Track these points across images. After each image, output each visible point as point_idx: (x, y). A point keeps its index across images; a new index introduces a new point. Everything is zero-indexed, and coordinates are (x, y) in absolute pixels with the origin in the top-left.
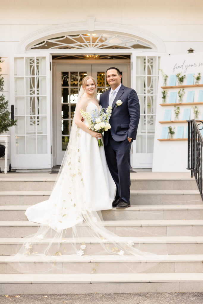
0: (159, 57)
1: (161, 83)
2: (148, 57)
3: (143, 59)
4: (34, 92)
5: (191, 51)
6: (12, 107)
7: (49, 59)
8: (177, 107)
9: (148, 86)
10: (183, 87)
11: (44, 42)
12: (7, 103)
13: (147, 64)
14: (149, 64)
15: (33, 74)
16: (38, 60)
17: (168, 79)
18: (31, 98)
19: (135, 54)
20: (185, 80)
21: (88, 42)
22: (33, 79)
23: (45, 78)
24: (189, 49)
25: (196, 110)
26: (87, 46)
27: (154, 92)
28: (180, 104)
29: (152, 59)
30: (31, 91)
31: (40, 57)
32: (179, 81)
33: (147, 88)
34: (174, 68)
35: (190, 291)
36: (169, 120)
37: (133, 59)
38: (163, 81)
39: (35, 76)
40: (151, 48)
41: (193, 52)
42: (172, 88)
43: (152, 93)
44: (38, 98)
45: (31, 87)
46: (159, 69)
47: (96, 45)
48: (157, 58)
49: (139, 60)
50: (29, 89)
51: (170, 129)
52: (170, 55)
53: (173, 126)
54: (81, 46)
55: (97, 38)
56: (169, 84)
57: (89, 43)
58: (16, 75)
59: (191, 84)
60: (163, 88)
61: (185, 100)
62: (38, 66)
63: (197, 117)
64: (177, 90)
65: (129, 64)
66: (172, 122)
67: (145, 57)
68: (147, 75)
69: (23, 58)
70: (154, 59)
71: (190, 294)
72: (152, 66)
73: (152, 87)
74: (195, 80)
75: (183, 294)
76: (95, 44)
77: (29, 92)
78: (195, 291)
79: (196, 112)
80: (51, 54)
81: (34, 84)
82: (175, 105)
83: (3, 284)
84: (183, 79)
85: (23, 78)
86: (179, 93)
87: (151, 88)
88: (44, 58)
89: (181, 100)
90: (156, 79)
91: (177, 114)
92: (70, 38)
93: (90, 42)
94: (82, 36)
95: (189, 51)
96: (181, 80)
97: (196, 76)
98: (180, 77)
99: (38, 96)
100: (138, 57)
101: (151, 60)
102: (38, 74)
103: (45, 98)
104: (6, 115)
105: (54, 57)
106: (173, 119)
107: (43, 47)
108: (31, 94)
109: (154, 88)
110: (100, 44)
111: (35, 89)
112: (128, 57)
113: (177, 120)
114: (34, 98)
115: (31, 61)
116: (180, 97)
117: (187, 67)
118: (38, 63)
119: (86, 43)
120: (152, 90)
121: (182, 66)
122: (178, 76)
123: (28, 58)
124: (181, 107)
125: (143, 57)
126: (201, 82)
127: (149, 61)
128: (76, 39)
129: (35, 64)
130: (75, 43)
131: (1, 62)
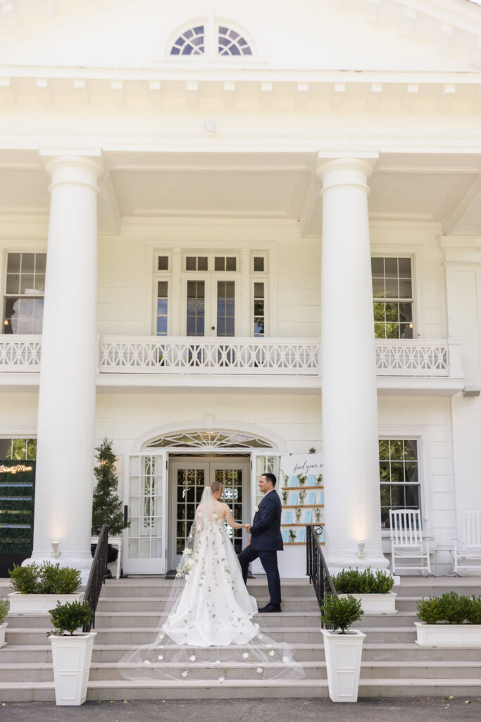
0: (280, 457)
1: (282, 484)
2: (268, 456)
3: (263, 459)
4: (149, 492)
5: (312, 451)
6: (126, 507)
7: (165, 458)
8: (298, 509)
10: (305, 489)
11: (160, 440)
12: (121, 503)
13: (267, 464)
14: (270, 464)
15: (149, 473)
16: (154, 458)
17: (289, 480)
18: (146, 498)
19: (255, 452)
20: (306, 481)
21: (206, 441)
22: (149, 478)
23: (161, 477)
24: (310, 448)
25: (317, 512)
26: (204, 443)
28: (302, 506)
29: (273, 459)
30: (146, 490)
31: (156, 456)
32: (300, 482)
34: (295, 469)
35: (305, 696)
36: (290, 523)
37: (253, 458)
38: (284, 482)
39: (151, 475)
40: (271, 447)
41: (314, 453)
42: (293, 489)
44: (153, 498)
45: (146, 487)
46: (279, 469)
47: (215, 443)
48: (278, 457)
50: (144, 489)
51: (291, 532)
52: (291, 454)
53: (294, 529)
54: (198, 444)
55: (215, 437)
56: (289, 485)
57: (208, 442)
58: (130, 474)
59: (313, 485)
60: (283, 489)
61: (306, 502)
62: (153, 465)
63: (318, 520)
64: (298, 492)
65: (250, 464)
66: (293, 525)
67: (265, 456)
69: (138, 456)
70: (275, 458)
71: (304, 699)
72: (272, 465)
74: (317, 481)
75: (298, 699)
76: (213, 442)
77: (144, 492)
78: (309, 696)
79: (318, 515)
80: (167, 452)
81: (150, 483)
82: (296, 507)
84: (304, 480)
85: (138, 477)
86: (300, 494)
88: (161, 456)
89: (302, 502)
91: (298, 516)
92: (188, 436)
93: (208, 440)
94: (200, 435)
95: (311, 451)
96: (302, 481)
97: (317, 478)
98: (301, 477)
99: (153, 496)
100: (257, 456)
101: (271, 459)
102: (153, 473)
103: (161, 498)
104: (119, 516)
105: (171, 455)
106: (294, 522)
107: (160, 446)
108: (146, 494)
110: (219, 442)
111: (151, 489)
112: (248, 455)
113: (298, 523)
114: (149, 498)
115: (147, 460)
116: (301, 498)
117: (308, 467)
118: (154, 462)
119: (204, 441)
121: (303, 467)
122: (299, 476)
123: (144, 456)
124: (302, 509)
125: (263, 456)
126: (321, 484)
127: (269, 460)
128: (194, 437)
129: (151, 463)
130: (192, 441)
131: (115, 460)
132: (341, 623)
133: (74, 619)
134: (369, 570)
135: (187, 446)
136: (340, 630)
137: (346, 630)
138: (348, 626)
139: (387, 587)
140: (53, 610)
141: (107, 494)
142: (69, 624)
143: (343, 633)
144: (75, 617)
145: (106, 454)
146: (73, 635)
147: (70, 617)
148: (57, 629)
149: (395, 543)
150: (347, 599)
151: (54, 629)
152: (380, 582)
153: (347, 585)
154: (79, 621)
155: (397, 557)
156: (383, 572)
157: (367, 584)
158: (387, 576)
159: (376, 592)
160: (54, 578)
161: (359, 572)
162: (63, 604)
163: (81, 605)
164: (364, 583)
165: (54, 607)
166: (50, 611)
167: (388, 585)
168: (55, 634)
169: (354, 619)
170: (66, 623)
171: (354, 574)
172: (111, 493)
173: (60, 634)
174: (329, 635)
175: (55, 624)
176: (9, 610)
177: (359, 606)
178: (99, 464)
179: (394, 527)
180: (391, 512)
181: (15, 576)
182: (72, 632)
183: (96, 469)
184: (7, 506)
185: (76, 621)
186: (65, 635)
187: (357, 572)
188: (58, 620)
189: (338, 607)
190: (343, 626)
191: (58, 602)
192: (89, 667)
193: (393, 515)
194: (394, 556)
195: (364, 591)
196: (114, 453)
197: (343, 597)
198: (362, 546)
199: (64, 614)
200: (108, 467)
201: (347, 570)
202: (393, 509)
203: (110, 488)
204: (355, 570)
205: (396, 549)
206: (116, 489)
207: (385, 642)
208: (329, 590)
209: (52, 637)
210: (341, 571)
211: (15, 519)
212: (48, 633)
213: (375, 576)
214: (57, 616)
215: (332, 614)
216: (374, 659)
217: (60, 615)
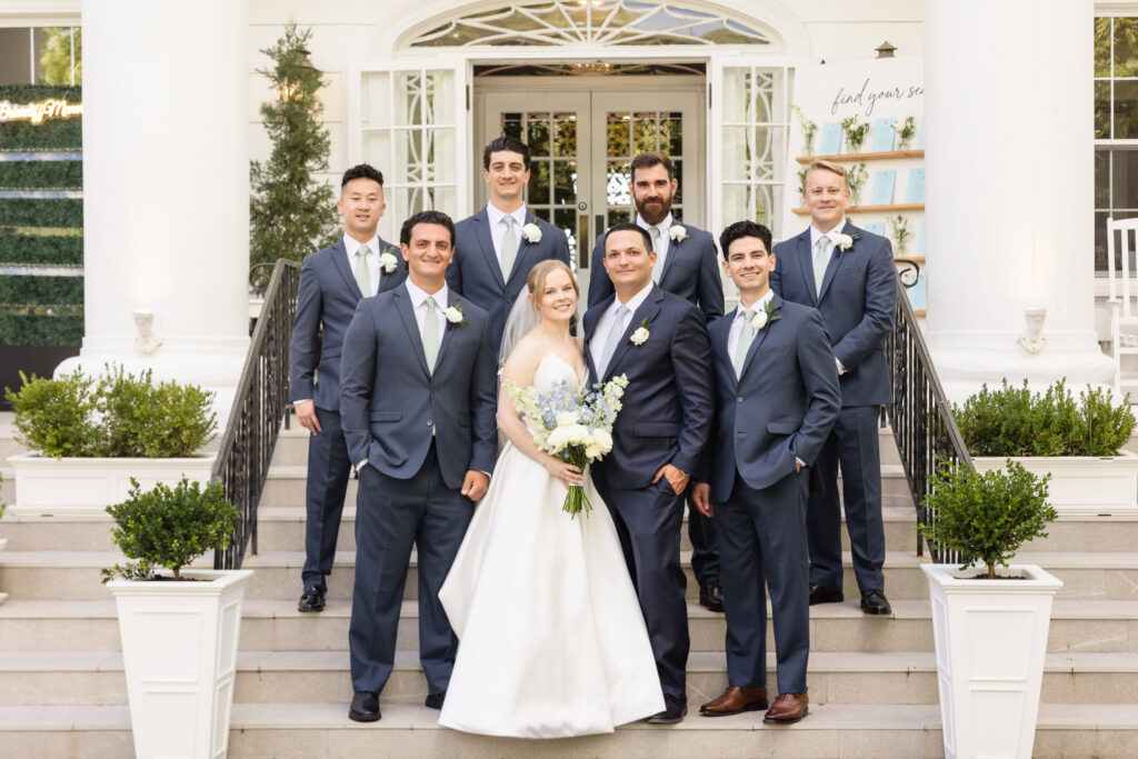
0: (791, 70)
1: (797, 147)
2: (758, 69)
3: (744, 77)
4: (419, 175)
5: (886, 51)
7: (464, 77)
9: (760, 153)
10: (863, 159)
11: (449, 25)
13: (755, 90)
14: (762, 90)
15: (417, 120)
16: (430, 78)
17: (818, 135)
19: (720, 58)
20: (867, 138)
21: (578, 26)
22: (417, 134)
23: (451, 133)
24: (879, 44)
25: (900, 226)
26: (573, 34)
27: (775, 172)
28: (854, 211)
29: (770, 76)
30: (410, 170)
31: (436, 71)
32: (850, 141)
33: (755, 162)
34: (835, 103)
37: (714, 75)
38: (803, 141)
39: (423, 126)
40: (767, 43)
41: (892, 56)
43: (771, 177)
44: (431, 191)
45: (411, 160)
46: (790, 106)
47: (605, 34)
48: (786, 71)
49: (733, 78)
50: (407, 165)
52: (823, 62)
54: (557, 36)
55: (607, 13)
56: (819, 151)
57: (583, 29)
58: (366, 122)
59: (887, 149)
60: (802, 161)
61: (867, 198)
62: (430, 97)
63: (902, 247)
65: (704, 93)
67: (750, 69)
68: (754, 124)
69: (386, 73)
70: (776, 75)
72: (770, 96)
73: (770, 158)
74: (898, 138)
76: (600, 30)
77: (406, 174)
79: (901, 235)
80: (470, 60)
81: (421, 147)
83: (330, 732)
84: (862, 134)
85: (386, 133)
87: (766, 160)
88: (449, 73)
90: (781, 135)
92: (528, 13)
93: (585, 26)
94: (563, 8)
95: (881, 50)
96: (857, 137)
97: (901, 126)
98: (854, 127)
99: (431, 184)
100: (727, 70)
101: (767, 78)
102: (430, 120)
105: (479, 70)
107: (446, 41)
108: (410, 180)
109: (775, 163)
110: (616, 31)
111: (423, 165)
112: (700, 68)
114: (420, 191)
115: (411, 83)
117: (873, 98)
118: (431, 88)
119: (574, 28)
120: (771, 167)
121: (860, 95)
122: (846, 125)
123: (402, 72)
125: (742, 68)
126: (914, 144)
127: (760, 82)
128: (543, 16)
129: (423, 92)
130: (541, 27)
131: (320, 84)
132: (987, 545)
133: (180, 531)
134: (1060, 388)
135: (528, 42)
136: (981, 565)
137: (998, 568)
138: (1005, 554)
139: (1114, 438)
140: (120, 508)
141: (300, 179)
142: (165, 548)
143: (990, 575)
144: (183, 526)
145: (295, 67)
146: (182, 579)
147: (167, 525)
148: (132, 561)
149: (1122, 314)
150: (1005, 473)
151: (123, 560)
152: (1095, 422)
153: (996, 432)
154: (195, 538)
155: (1127, 351)
156: (1104, 393)
157: (1054, 427)
158: (1115, 405)
159: (1082, 453)
160: (137, 413)
161: (1033, 394)
162: (147, 488)
163: (202, 489)
164: (1046, 425)
165: (121, 497)
166: (109, 510)
167: (1117, 433)
168: (128, 574)
169: (1028, 534)
170: (157, 544)
171: (1018, 401)
172: (312, 176)
173: (143, 577)
174: (947, 581)
175: (126, 547)
176: (14, 501)
177: (1043, 495)
178: (274, 95)
179: (1119, 267)
180: (1112, 225)
181: (28, 407)
182: (176, 569)
183: (267, 111)
184: (22, 213)
185: (187, 537)
186: (159, 578)
187: (1026, 393)
188: (132, 536)
189: (978, 498)
190: (991, 554)
191: (133, 481)
192: (232, 668)
193: (1118, 233)
194: (1117, 350)
195: (1047, 450)
196: (316, 66)
197: (989, 467)
198: (1037, 318)
199: (149, 516)
200: (301, 103)
201: (995, 387)
202: (1117, 217)
203: (310, 163)
204: (1019, 386)
205: (1125, 329)
206: (325, 166)
207: (1110, 597)
208: (946, 446)
209: (118, 583)
210: (978, 390)
211: (46, 250)
212: (105, 571)
213: (1079, 406)
214: (131, 524)
215: (959, 518)
216: (1076, 647)
217: (138, 520)
